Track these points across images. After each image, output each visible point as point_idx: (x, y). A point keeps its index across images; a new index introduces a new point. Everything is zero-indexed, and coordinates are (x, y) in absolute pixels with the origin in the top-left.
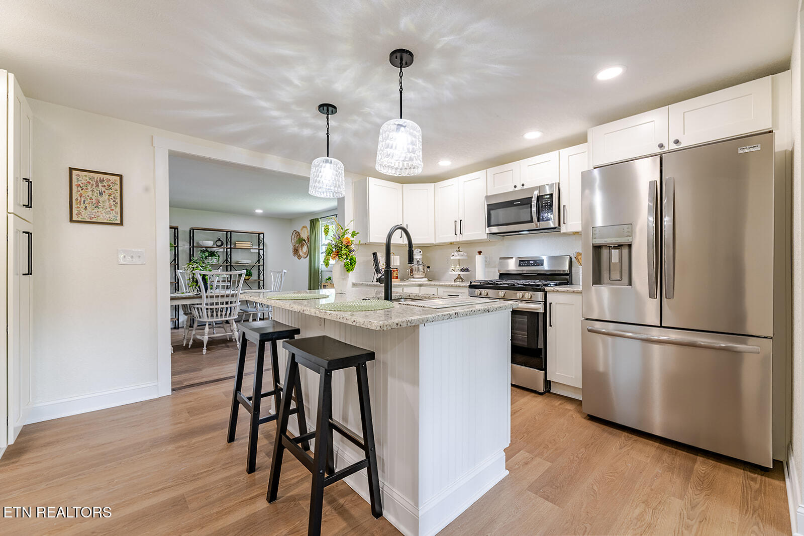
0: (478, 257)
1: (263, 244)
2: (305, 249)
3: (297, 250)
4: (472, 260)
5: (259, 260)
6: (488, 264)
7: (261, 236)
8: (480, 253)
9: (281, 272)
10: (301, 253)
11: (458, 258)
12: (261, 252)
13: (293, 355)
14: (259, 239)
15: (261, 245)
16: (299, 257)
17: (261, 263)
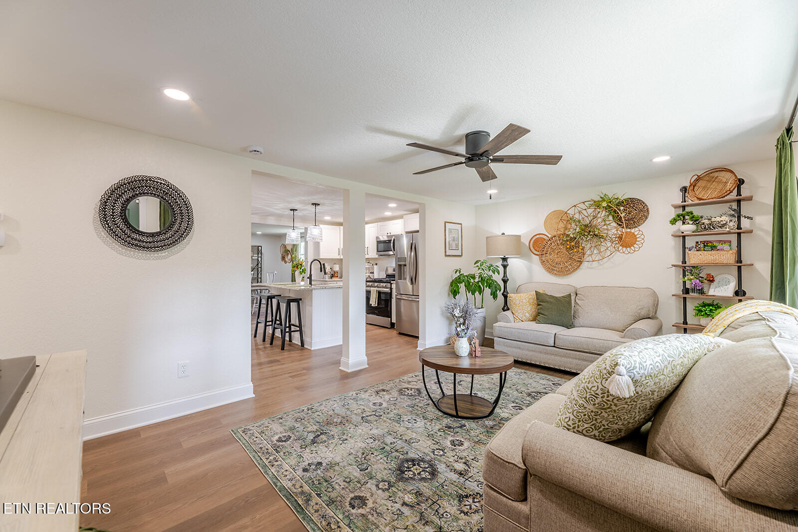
0: (375, 266)
1: (261, 254)
2: (289, 256)
3: (284, 257)
4: (373, 268)
5: (258, 264)
6: (380, 270)
7: (260, 248)
8: (376, 264)
9: (273, 273)
10: (287, 260)
11: (368, 266)
12: (260, 259)
13: (278, 300)
14: (258, 250)
15: (260, 254)
16: (286, 262)
17: (260, 266)
